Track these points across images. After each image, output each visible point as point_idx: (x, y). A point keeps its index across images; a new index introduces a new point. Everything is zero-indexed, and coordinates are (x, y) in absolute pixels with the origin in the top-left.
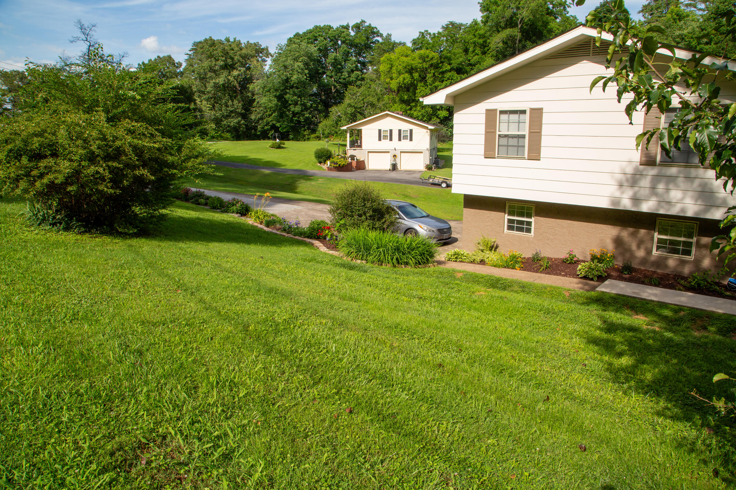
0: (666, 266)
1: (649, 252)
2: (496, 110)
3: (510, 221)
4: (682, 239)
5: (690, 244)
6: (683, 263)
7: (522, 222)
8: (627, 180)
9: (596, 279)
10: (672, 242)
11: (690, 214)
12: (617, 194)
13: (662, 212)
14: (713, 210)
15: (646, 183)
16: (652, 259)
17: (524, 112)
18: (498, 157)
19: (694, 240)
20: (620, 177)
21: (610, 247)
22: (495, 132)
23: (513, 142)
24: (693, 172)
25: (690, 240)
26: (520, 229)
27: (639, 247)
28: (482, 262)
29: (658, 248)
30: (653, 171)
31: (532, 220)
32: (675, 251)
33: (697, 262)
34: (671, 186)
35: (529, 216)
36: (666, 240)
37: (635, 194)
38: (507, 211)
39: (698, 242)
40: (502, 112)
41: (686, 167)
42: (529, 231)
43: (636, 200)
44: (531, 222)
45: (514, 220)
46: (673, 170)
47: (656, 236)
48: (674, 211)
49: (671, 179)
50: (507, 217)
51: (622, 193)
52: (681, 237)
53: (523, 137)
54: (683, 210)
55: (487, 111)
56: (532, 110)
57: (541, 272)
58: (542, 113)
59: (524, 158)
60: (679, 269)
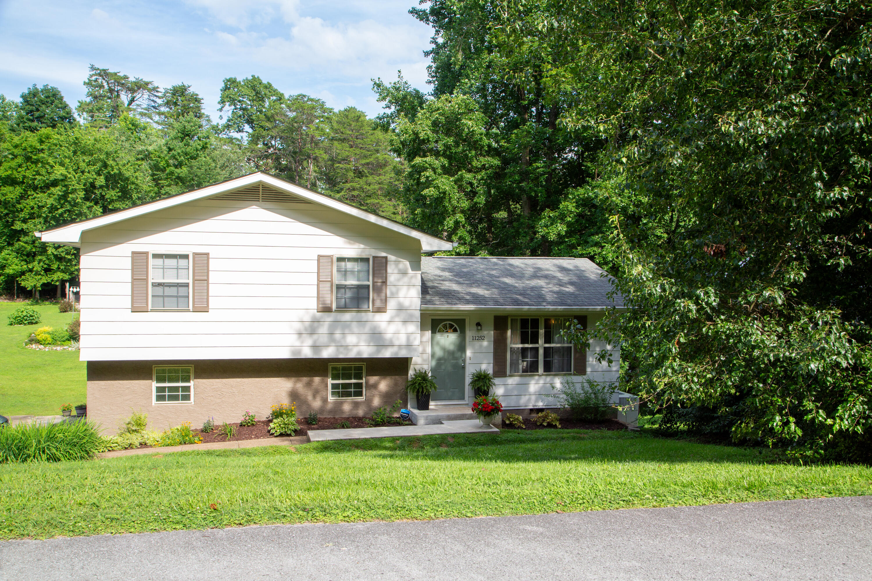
0: (342, 412)
1: (325, 400)
2: (147, 253)
3: (159, 390)
4: (353, 381)
5: (360, 386)
6: (356, 405)
7: (176, 389)
8: (306, 329)
9: (293, 434)
10: (345, 386)
11: (365, 355)
12: (298, 343)
13: (341, 356)
14: (383, 351)
15: (324, 329)
16: (329, 406)
17: (186, 257)
18: (152, 311)
19: (363, 381)
20: (298, 326)
21: (285, 402)
22: (147, 280)
23: (173, 291)
24: (364, 316)
25: (360, 381)
26: (175, 398)
27: (314, 396)
28: (130, 446)
29: (333, 393)
30: (329, 318)
31: (191, 384)
32: (349, 395)
33: (369, 401)
34: (347, 331)
35: (188, 380)
36: (339, 384)
37: (315, 342)
38: (154, 377)
39: (367, 383)
40: (155, 256)
41: (358, 311)
42: (187, 398)
43: (315, 347)
44: (189, 387)
45: (165, 387)
46: (347, 316)
47: (330, 381)
48: (352, 355)
49: (346, 326)
50: (155, 385)
51: (302, 342)
52: (351, 379)
53: (187, 285)
54: (359, 353)
55: (133, 253)
56: (195, 254)
57: (229, 440)
58: (208, 259)
59: (188, 311)
60: (355, 412)
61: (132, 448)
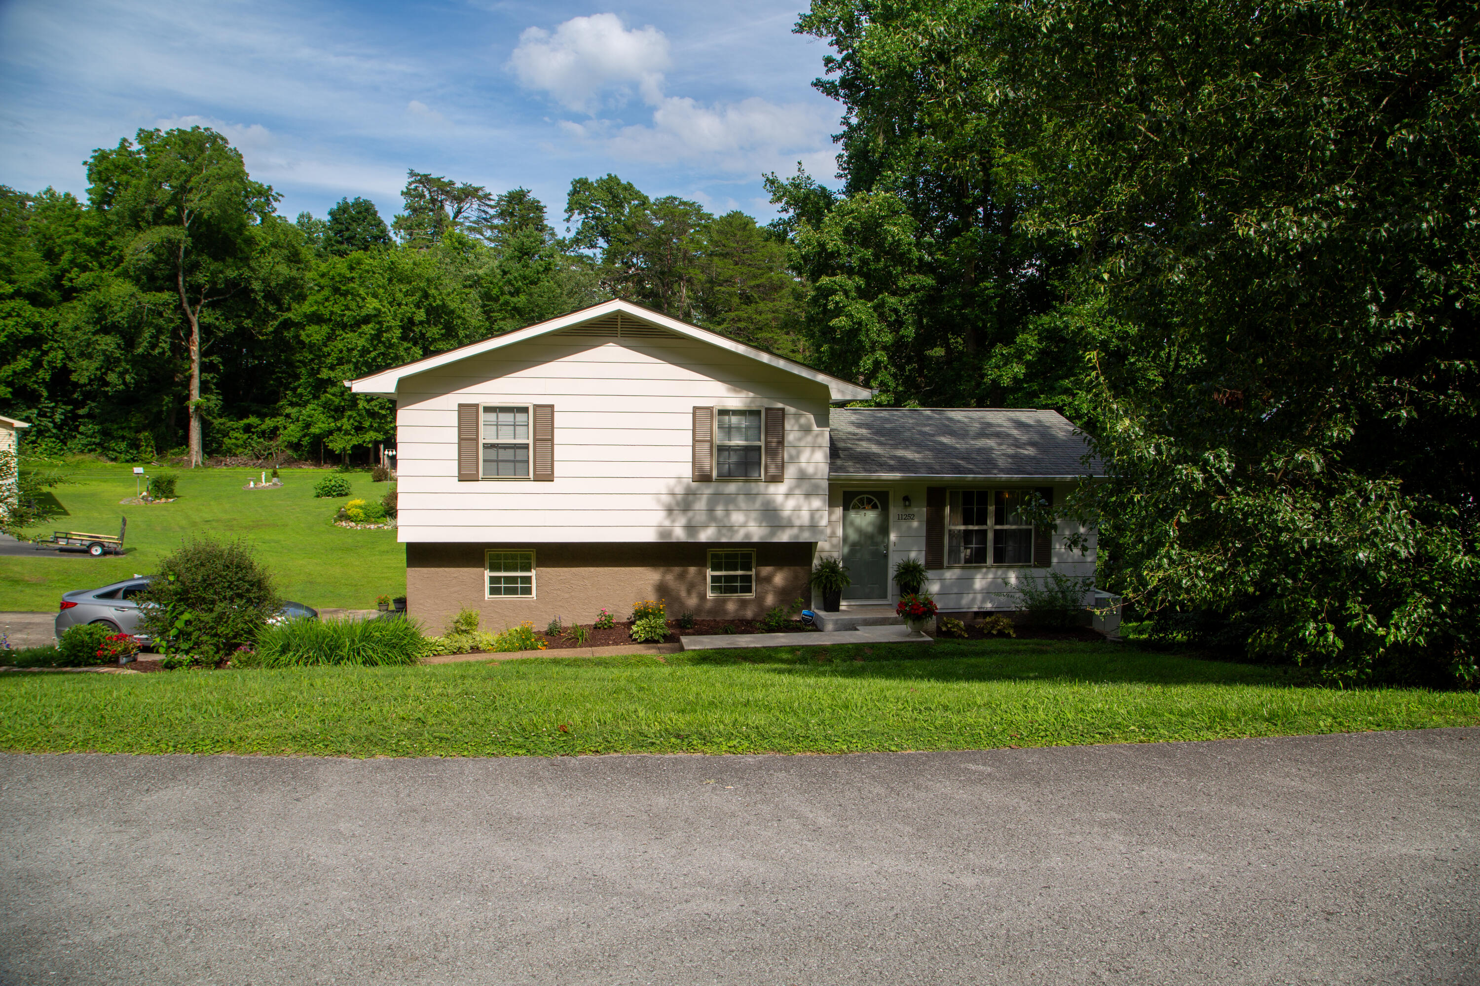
0: (725, 612)
1: (703, 597)
2: (477, 406)
3: (493, 580)
4: (739, 573)
5: (748, 579)
6: (744, 603)
7: (514, 580)
8: (678, 504)
9: (662, 640)
10: (728, 579)
11: (755, 539)
12: (667, 523)
13: (724, 540)
14: (779, 533)
15: (701, 505)
16: (708, 605)
17: (525, 410)
18: (483, 479)
19: (753, 573)
20: (666, 499)
21: (651, 599)
22: (477, 440)
23: (508, 454)
24: (754, 487)
25: (749, 573)
26: (513, 591)
27: (689, 592)
28: (459, 651)
29: (714, 589)
30: (708, 490)
31: (533, 573)
32: (734, 590)
33: (760, 599)
34: (731, 507)
35: (529, 569)
36: (721, 576)
37: (690, 521)
38: (487, 564)
39: (757, 575)
40: (487, 409)
41: (746, 481)
42: (528, 591)
43: (690, 528)
44: (530, 577)
45: (500, 577)
46: (732, 488)
47: (709, 573)
48: (738, 538)
49: (730, 500)
50: (488, 574)
51: (673, 521)
52: (736, 570)
53: (526, 447)
54: (747, 535)
55: (460, 405)
56: (536, 407)
57: (581, 646)
58: (553, 412)
59: (528, 480)
60: (741, 613)
61: (461, 653)
